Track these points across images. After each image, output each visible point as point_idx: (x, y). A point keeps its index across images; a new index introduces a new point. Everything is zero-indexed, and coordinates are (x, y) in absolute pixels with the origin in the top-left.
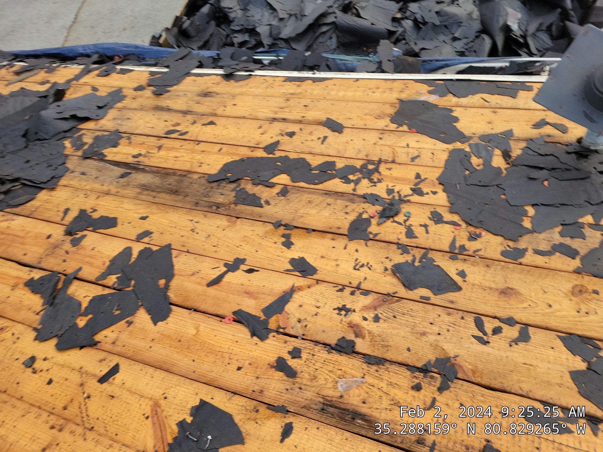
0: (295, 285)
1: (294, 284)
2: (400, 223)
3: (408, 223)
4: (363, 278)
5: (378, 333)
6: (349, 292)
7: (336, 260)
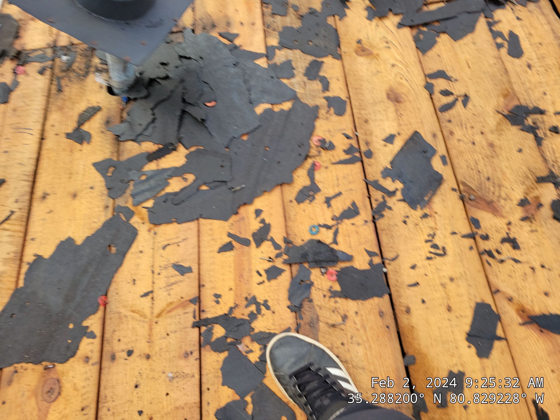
0: (520, 321)
1: (521, 324)
2: (336, 233)
3: (330, 223)
4: (455, 236)
5: (521, 186)
6: (486, 242)
7: (443, 285)
